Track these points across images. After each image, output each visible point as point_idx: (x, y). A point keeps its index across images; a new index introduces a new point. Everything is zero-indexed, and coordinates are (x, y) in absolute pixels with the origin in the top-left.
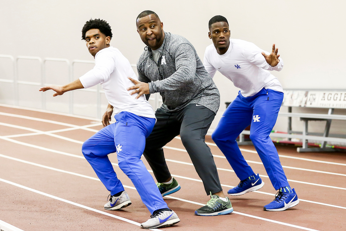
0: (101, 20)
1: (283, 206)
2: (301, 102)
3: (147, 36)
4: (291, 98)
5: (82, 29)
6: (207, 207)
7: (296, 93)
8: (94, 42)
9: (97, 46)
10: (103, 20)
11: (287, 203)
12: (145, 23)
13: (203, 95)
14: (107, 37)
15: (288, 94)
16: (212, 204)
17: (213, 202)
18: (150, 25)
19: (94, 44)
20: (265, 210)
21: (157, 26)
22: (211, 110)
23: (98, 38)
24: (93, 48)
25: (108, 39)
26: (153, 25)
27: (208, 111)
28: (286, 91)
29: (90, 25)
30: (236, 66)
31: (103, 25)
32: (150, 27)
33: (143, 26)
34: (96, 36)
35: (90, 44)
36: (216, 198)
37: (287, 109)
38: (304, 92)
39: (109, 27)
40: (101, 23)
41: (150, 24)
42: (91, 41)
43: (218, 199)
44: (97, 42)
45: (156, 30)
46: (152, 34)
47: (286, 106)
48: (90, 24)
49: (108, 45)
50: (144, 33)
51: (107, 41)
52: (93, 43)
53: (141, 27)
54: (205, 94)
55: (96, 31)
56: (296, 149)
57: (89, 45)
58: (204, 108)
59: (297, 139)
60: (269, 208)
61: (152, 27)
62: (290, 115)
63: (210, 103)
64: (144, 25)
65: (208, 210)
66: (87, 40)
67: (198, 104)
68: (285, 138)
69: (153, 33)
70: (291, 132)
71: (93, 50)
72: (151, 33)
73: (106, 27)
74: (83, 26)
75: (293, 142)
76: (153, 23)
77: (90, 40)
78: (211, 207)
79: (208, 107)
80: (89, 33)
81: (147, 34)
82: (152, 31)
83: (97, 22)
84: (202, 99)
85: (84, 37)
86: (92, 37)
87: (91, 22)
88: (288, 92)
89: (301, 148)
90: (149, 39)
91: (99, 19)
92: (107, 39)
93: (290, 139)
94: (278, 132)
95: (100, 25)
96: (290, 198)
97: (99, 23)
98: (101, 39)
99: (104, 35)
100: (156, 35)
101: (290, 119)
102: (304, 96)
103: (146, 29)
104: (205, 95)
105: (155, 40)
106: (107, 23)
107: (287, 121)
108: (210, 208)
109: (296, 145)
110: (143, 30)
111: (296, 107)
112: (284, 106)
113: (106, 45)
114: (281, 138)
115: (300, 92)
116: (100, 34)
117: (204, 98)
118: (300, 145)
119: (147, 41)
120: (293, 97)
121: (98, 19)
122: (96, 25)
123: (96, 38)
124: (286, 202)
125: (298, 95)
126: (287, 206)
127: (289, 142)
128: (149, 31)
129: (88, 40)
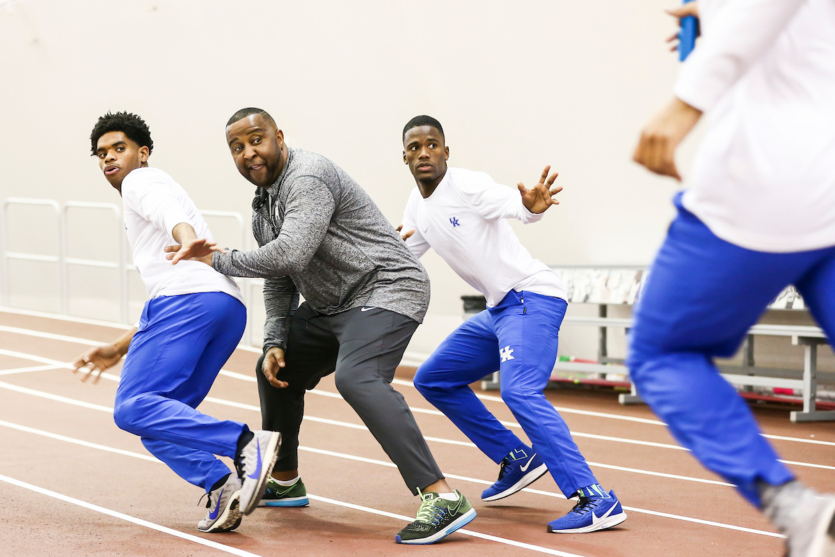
0: (128, 114)
1: (589, 522)
2: (628, 293)
3: (248, 163)
4: (606, 285)
5: (91, 133)
6: (418, 523)
7: (616, 275)
8: (113, 157)
9: (121, 166)
10: (133, 114)
11: (599, 516)
12: (240, 134)
13: (376, 285)
14: (141, 149)
15: (598, 277)
16: (427, 513)
17: (427, 508)
18: (250, 138)
19: (115, 162)
20: (550, 531)
21: (265, 137)
22: (399, 312)
23: (123, 149)
24: (112, 170)
25: (145, 151)
26: (258, 137)
27: (392, 317)
28: (595, 270)
29: (107, 125)
30: (453, 220)
31: (132, 123)
32: (252, 142)
33: (237, 141)
34: (118, 147)
35: (106, 162)
36: (432, 498)
37: (597, 311)
38: (634, 273)
39: (146, 128)
40: (129, 120)
41: (249, 136)
42: (109, 156)
43: (436, 499)
44: (121, 159)
45: (264, 148)
46: (254, 156)
47: (594, 304)
48: (106, 123)
49: (144, 164)
50: (240, 156)
51: (143, 157)
52: (112, 159)
53: (232, 144)
54: (382, 281)
55: (119, 136)
56: (617, 398)
57: (105, 166)
58: (380, 311)
59: (618, 374)
60: (558, 528)
61: (256, 142)
62: (604, 322)
63: (395, 298)
64: (237, 139)
65: (422, 529)
66: (100, 156)
67: (366, 307)
68: (592, 373)
69: (257, 154)
70: (604, 359)
71: (113, 175)
72: (255, 153)
73: (138, 127)
74: (93, 127)
75: (611, 382)
76: (255, 133)
77: (105, 155)
78: (427, 521)
79: (389, 309)
80: (105, 141)
81: (245, 157)
82: (255, 151)
83: (121, 118)
84: (375, 295)
85: (96, 151)
86: (109, 148)
87: (108, 117)
88: (598, 272)
89: (628, 396)
90: (251, 168)
91: (125, 113)
92: (143, 153)
93: (604, 376)
94: (577, 361)
95: (126, 123)
96: (607, 505)
97: (123, 119)
98: (128, 152)
99: (134, 144)
100: (265, 158)
101: (604, 330)
102: (635, 282)
103: (242, 147)
104: (382, 284)
105: (264, 170)
106: (142, 120)
107: (597, 336)
108: (424, 525)
109: (617, 388)
110: (238, 149)
111: (616, 306)
112: (590, 303)
113: (140, 163)
114: (583, 373)
115: (624, 272)
116: (127, 141)
117: (380, 290)
118: (625, 389)
119: (249, 172)
120: (609, 283)
121: (123, 113)
122: (118, 124)
123: (119, 150)
124: (597, 513)
125: (621, 278)
126: (598, 523)
127: (601, 381)
128: (249, 151)
129: (102, 156)
